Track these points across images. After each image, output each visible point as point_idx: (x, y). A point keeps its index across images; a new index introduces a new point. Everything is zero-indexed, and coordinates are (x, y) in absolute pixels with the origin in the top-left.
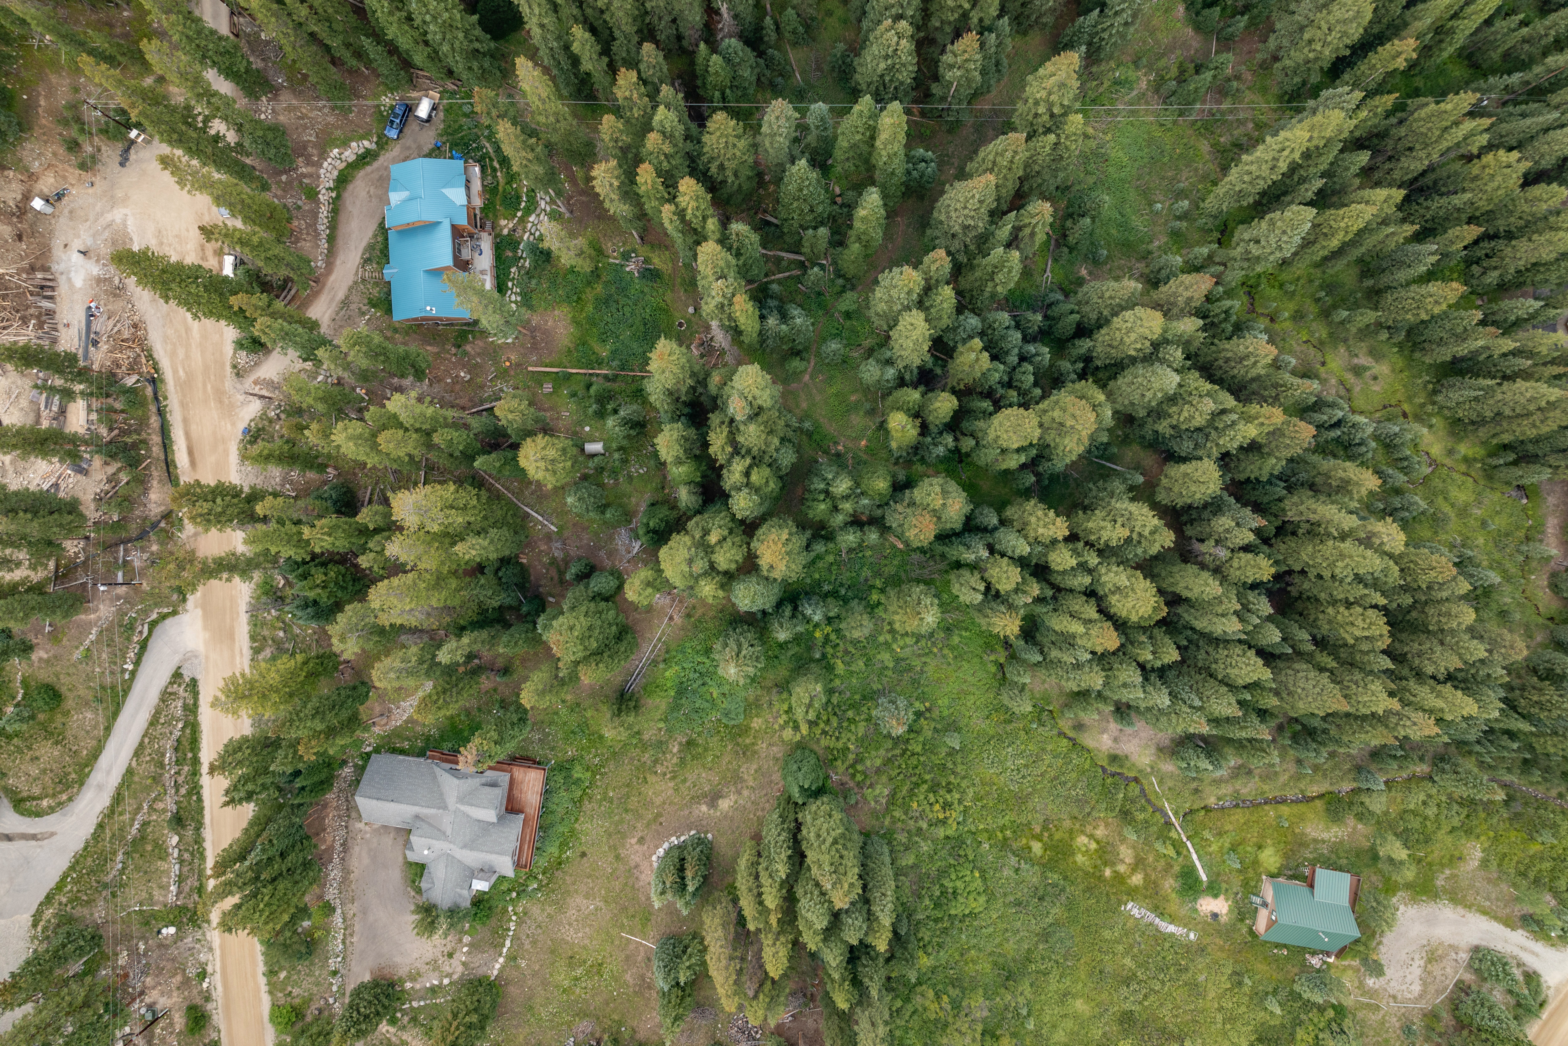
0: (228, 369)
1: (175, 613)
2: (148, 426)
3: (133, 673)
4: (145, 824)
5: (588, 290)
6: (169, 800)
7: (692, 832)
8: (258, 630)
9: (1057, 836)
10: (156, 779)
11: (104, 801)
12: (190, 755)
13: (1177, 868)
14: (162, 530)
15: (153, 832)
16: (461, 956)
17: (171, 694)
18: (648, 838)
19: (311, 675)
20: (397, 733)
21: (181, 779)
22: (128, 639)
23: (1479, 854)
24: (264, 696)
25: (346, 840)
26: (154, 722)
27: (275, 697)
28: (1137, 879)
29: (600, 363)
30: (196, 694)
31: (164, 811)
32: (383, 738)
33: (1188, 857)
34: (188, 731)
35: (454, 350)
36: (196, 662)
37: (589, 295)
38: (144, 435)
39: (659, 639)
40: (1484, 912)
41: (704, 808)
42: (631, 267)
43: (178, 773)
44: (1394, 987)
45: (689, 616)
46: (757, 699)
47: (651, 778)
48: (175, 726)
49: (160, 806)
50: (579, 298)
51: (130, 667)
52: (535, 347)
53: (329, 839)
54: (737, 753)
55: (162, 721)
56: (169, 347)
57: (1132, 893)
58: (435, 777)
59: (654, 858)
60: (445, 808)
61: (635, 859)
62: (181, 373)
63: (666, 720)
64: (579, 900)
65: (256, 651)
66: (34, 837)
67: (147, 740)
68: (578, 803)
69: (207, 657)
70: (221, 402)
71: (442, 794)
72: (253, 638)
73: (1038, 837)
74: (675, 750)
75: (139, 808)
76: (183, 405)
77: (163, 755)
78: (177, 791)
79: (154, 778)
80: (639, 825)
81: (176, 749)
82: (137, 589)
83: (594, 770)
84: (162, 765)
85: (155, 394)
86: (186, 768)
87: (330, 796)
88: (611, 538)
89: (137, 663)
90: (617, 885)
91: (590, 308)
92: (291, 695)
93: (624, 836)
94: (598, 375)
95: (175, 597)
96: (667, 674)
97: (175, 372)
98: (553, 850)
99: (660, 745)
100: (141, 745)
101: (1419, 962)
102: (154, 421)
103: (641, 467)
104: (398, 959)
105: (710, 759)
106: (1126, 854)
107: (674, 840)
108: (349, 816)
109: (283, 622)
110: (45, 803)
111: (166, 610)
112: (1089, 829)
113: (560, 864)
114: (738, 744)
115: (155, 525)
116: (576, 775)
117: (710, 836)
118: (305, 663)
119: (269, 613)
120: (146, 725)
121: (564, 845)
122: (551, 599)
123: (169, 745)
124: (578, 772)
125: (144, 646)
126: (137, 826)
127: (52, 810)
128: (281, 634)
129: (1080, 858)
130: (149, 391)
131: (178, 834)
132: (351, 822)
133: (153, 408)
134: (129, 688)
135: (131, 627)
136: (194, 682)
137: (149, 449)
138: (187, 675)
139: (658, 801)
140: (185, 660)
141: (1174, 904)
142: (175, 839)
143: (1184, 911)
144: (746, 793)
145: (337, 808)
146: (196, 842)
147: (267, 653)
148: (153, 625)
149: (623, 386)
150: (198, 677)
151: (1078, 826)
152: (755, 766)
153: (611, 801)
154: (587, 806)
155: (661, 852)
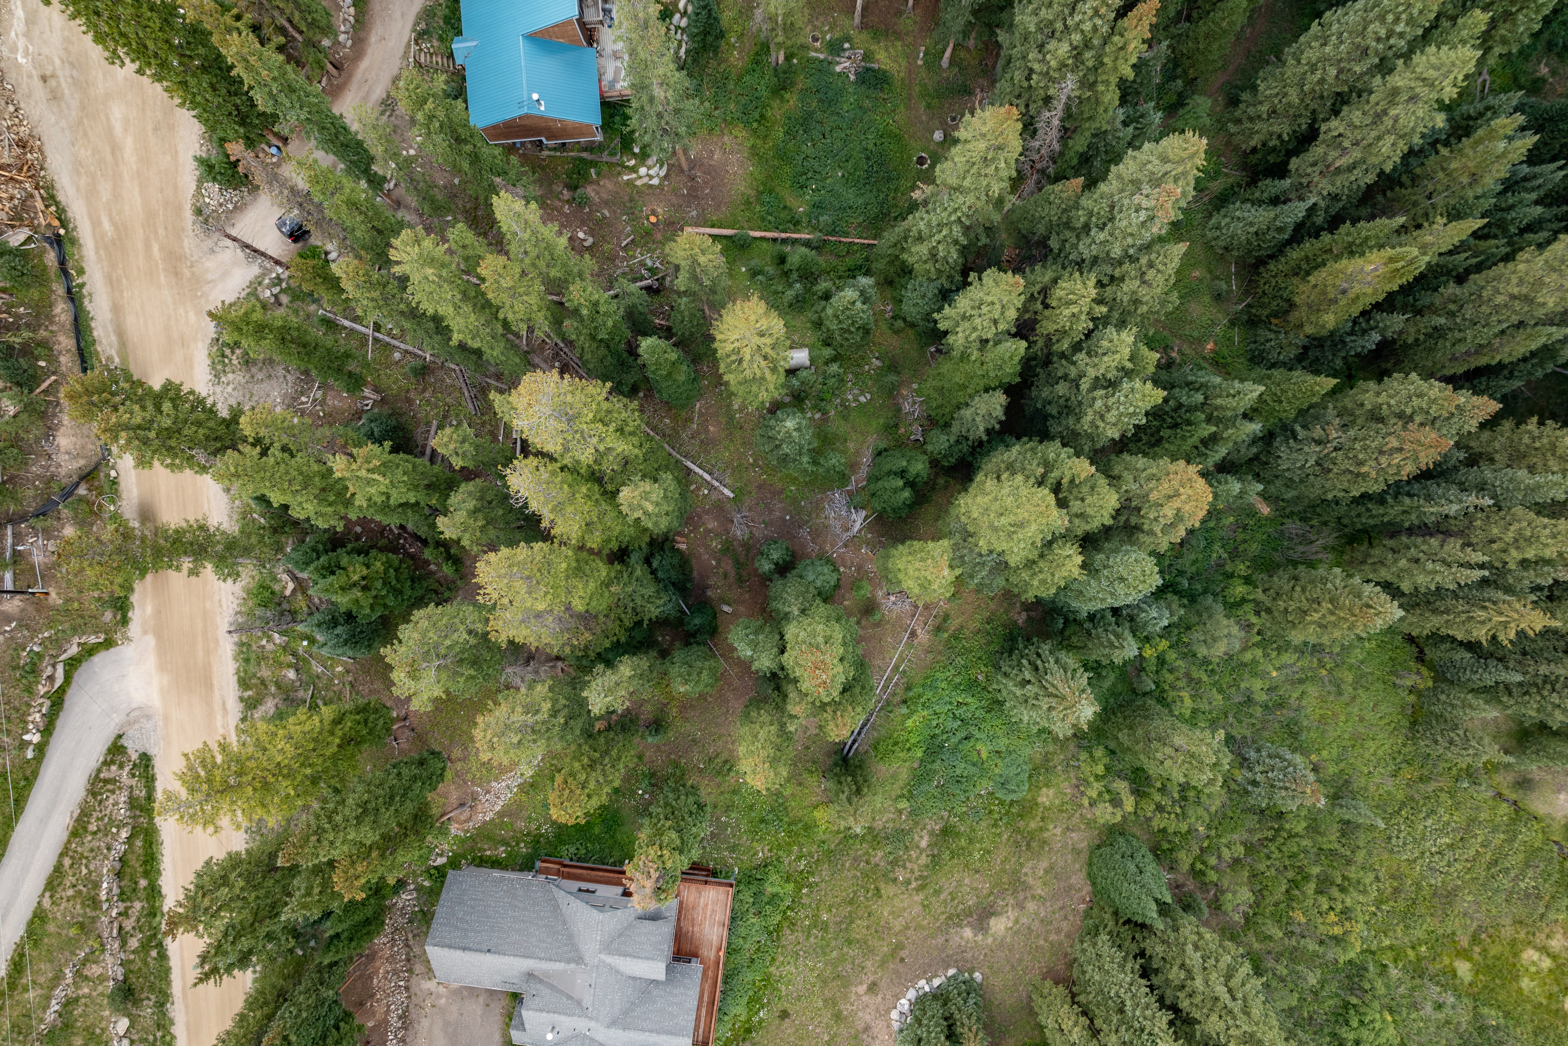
0: (188, 215)
1: (109, 644)
2: (50, 318)
3: (41, 749)
4: (69, 1003)
5: (776, 103)
6: (109, 960)
7: (951, 972)
8: (252, 668)
9: (1494, 951)
10: (86, 927)
12: (143, 883)
14: (81, 499)
15: (84, 1015)
17: (106, 781)
18: (883, 984)
19: (348, 741)
20: (485, 833)
21: (129, 924)
22: (30, 690)
24: (266, 786)
25: (406, 1011)
26: (78, 830)
27: (286, 787)
29: (796, 223)
30: (149, 780)
31: (102, 978)
32: (463, 841)
34: (139, 843)
35: (566, 194)
36: (149, 725)
37: (777, 111)
38: (43, 333)
39: (896, 667)
41: (968, 933)
42: (843, 65)
43: (124, 914)
45: (938, 629)
46: (1047, 757)
47: (888, 890)
48: (115, 837)
49: (94, 970)
50: (762, 116)
51: (36, 738)
52: (694, 195)
53: (380, 1010)
54: (1017, 844)
55: (93, 827)
56: (83, 181)
58: (556, 907)
59: (894, 1015)
60: (579, 960)
61: (866, 1017)
62: (106, 225)
63: (910, 797)
65: (250, 704)
67: (67, 862)
68: (774, 933)
69: (166, 718)
70: (177, 274)
71: (571, 936)
72: (244, 683)
73: (1466, 954)
74: (924, 844)
75: (58, 977)
76: (112, 282)
77: (97, 885)
78: (124, 944)
79: (82, 926)
80: (868, 964)
81: (119, 875)
82: (39, 602)
83: (799, 880)
84: (95, 903)
85: (62, 262)
86: (138, 905)
87: (379, 941)
88: (818, 507)
89: (48, 730)
91: (779, 133)
92: (315, 780)
93: (846, 983)
94: (795, 242)
95: (108, 616)
96: (909, 723)
97: (96, 224)
98: (739, 1010)
99: (899, 837)
102: (62, 310)
103: (862, 393)
105: (977, 856)
107: (923, 985)
108: (410, 971)
109: (294, 654)
111: (93, 640)
112: (1540, 938)
113: (748, 1031)
114: (1018, 831)
115: (68, 493)
116: (770, 890)
117: (977, 976)
118: (337, 721)
119: (270, 639)
120: (65, 836)
121: (754, 1002)
122: (726, 608)
123: (106, 868)
124: (773, 885)
125: (58, 701)
126: (55, 1007)
128: (291, 674)
129: (1526, 984)
130: (51, 258)
131: (129, 1015)
132: (414, 980)
133: (59, 289)
134: (35, 774)
135: (34, 670)
136: (146, 760)
137: (52, 358)
138: (133, 748)
139: (897, 925)
140: (130, 723)
142: (123, 1024)
144: (1031, 906)
145: (391, 959)
146: (159, 1026)
147: (269, 706)
148: (73, 664)
149: (834, 262)
150: (152, 752)
151: (1522, 935)
152: (1044, 864)
153: (825, 928)
154: (789, 937)
155: (904, 1004)
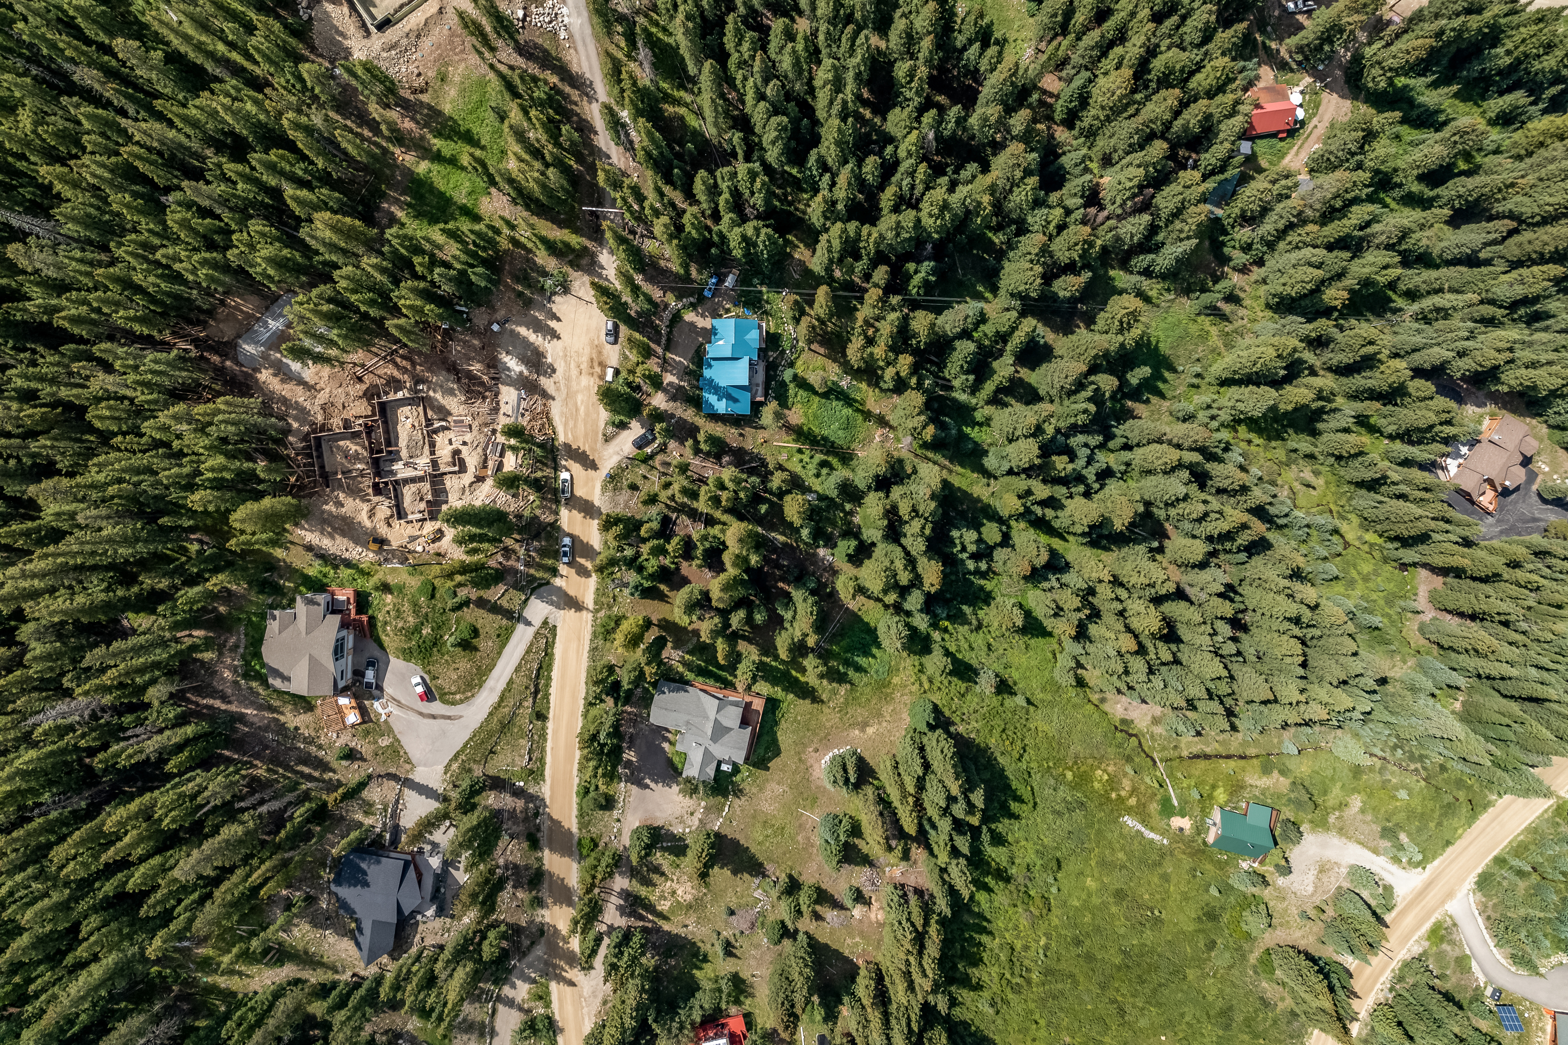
0: (601, 436)
3: (518, 619)
7: (849, 747)
8: (599, 598)
9: (1083, 769)
10: (526, 687)
11: (494, 698)
12: (546, 674)
13: (1159, 797)
14: (548, 532)
15: (520, 720)
16: (698, 815)
17: (540, 634)
18: (819, 749)
23: (1360, 804)
26: (528, 651)
28: (1133, 801)
30: (554, 635)
31: (528, 707)
33: (1167, 790)
34: (547, 658)
36: (558, 615)
39: (838, 620)
40: (1360, 843)
41: (857, 732)
44: (1296, 887)
46: (896, 664)
48: (540, 655)
49: (526, 704)
51: (517, 615)
54: (881, 698)
55: (533, 651)
57: (1129, 811)
59: (825, 760)
60: (707, 718)
61: (811, 761)
62: (570, 436)
64: (774, 785)
65: (597, 611)
66: (449, 718)
72: (596, 603)
73: (1070, 769)
74: (842, 693)
75: (514, 705)
77: (531, 672)
78: (536, 696)
80: (815, 740)
81: (539, 669)
84: (530, 679)
85: (553, 447)
86: (543, 682)
88: (815, 554)
89: (521, 613)
90: (798, 778)
93: (805, 746)
96: (841, 643)
97: (567, 435)
99: (833, 689)
100: (520, 664)
101: (1313, 872)
104: (658, 814)
105: (864, 701)
106: (1127, 784)
107: (837, 751)
109: (614, 594)
110: (458, 697)
111: (543, 582)
112: (1103, 766)
114: (882, 692)
115: (544, 529)
117: (861, 750)
119: (607, 588)
120: (523, 653)
123: (535, 666)
125: (526, 602)
127: (462, 701)
128: (612, 601)
129: (1096, 785)
130: (550, 445)
131: (533, 723)
136: (554, 628)
138: (550, 623)
139: (828, 725)
140: (551, 613)
141: (1156, 819)
142: (532, 726)
143: (1163, 824)
144: (884, 724)
146: (543, 729)
147: (603, 612)
148: (534, 590)
150: (557, 625)
151: (1096, 763)
152: (891, 707)
153: (799, 723)
155: (827, 758)
